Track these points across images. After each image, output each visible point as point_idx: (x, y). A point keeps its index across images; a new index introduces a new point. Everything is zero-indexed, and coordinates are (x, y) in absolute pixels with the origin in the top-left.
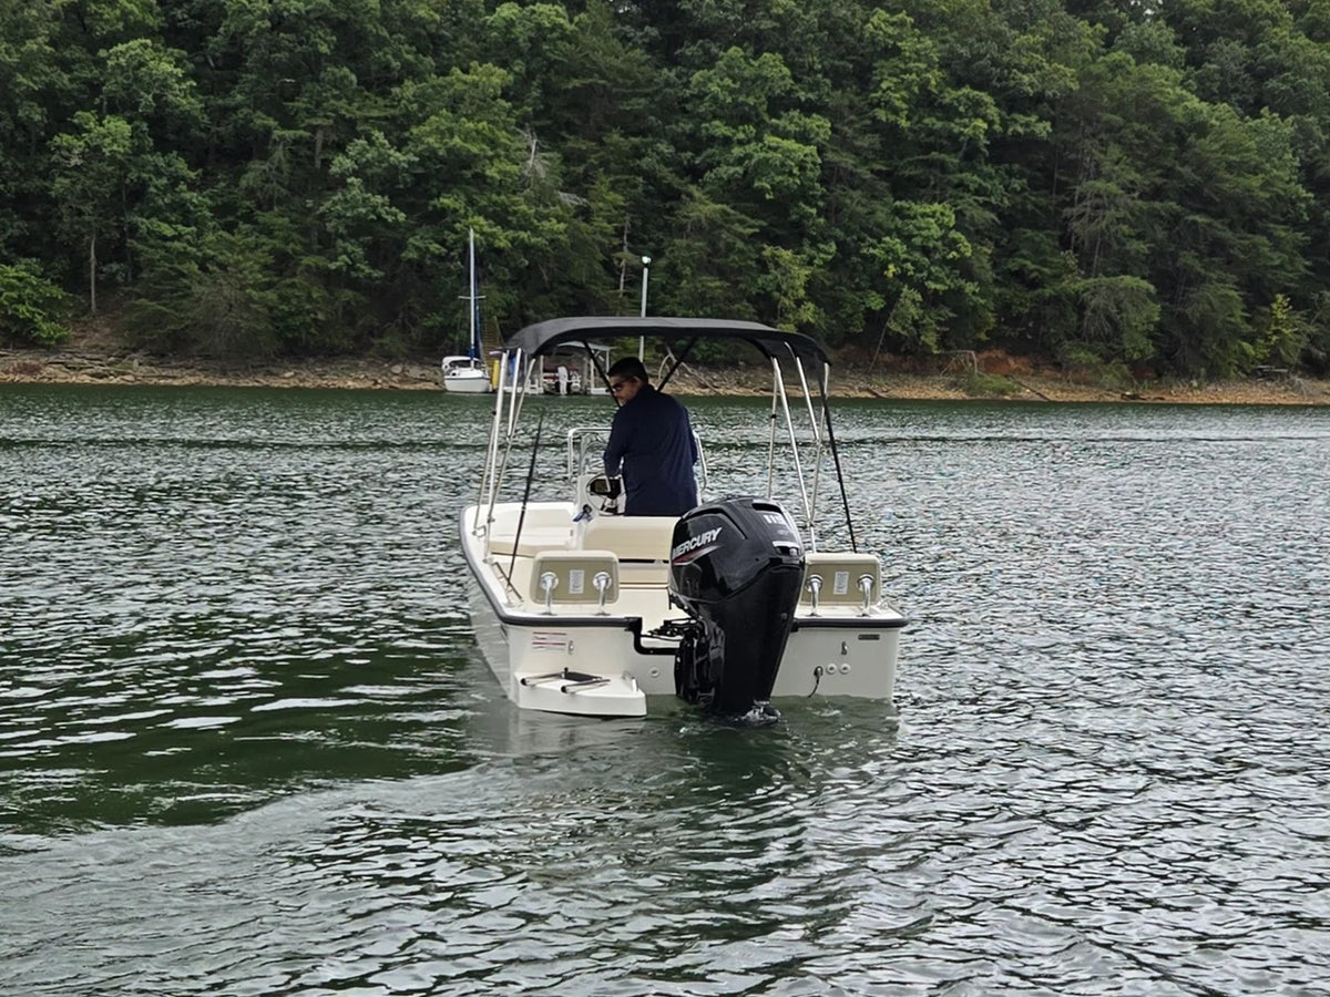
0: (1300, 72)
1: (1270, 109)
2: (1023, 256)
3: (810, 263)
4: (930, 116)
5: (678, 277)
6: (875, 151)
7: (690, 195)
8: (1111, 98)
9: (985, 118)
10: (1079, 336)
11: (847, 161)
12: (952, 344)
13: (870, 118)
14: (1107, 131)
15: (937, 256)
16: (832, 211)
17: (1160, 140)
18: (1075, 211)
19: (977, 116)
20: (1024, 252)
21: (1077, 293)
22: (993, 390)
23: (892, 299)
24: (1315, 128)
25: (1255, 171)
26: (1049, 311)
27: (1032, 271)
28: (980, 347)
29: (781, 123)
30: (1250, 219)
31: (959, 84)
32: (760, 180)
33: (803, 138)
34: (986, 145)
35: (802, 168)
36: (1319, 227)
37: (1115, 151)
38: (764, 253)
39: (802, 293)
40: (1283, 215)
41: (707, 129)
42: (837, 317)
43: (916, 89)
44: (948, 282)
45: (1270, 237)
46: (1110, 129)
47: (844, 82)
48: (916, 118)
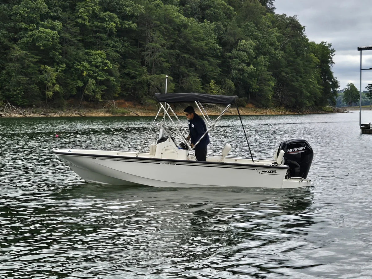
0: (216, 8)
1: (207, 20)
2: (129, 68)
3: (57, 71)
4: (96, 21)
5: (11, 76)
6: (78, 33)
7: (14, 48)
8: (156, 16)
9: (115, 22)
10: (148, 94)
11: (68, 36)
12: (106, 98)
13: (75, 22)
14: (155, 27)
15: (101, 68)
16: (64, 54)
17: (173, 30)
18: (146, 53)
19: (112, 21)
20: (130, 67)
21: (147, 80)
22: (121, 113)
23: (86, 83)
24: (221, 26)
25: (203, 40)
26: (138, 86)
27: (132, 73)
28: (116, 98)
29: (45, 23)
30: (202, 56)
31: (105, 11)
32: (38, 43)
33: (53, 28)
34: (116, 31)
35: (53, 39)
36: (224, 58)
37: (158, 33)
38: (41, 68)
39: (54, 81)
40: (212, 54)
41: (19, 25)
42: (67, 89)
43: (91, 12)
44: (104, 77)
45: (208, 61)
46: (157, 26)
47: (66, 10)
48: (92, 22)
